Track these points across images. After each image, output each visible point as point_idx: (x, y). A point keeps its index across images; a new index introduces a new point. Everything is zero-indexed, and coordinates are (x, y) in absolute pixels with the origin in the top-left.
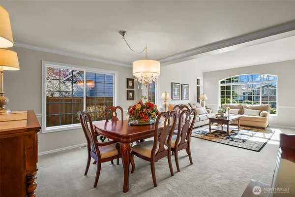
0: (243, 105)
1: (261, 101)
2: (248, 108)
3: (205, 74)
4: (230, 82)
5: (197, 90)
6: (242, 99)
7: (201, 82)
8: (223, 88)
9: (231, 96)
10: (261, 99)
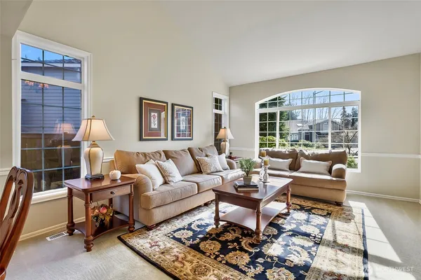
0: (298, 151)
1: (330, 144)
2: (307, 157)
3: (232, 90)
4: (275, 104)
5: (216, 120)
6: (297, 139)
7: (225, 105)
8: (262, 116)
9: (278, 132)
10: (329, 138)
